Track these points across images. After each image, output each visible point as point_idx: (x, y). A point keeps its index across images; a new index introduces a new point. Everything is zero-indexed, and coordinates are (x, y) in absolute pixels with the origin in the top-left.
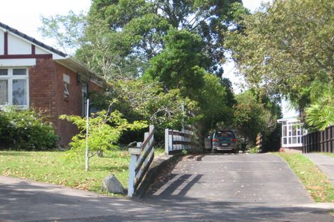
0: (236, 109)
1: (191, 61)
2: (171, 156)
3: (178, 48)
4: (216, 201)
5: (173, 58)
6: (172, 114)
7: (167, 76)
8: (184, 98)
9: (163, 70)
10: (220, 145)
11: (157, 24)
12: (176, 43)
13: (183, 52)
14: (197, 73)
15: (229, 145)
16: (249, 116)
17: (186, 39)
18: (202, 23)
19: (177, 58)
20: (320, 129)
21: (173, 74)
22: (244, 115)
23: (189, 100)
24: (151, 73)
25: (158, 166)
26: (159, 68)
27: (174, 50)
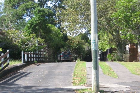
0: (72, 43)
1: (45, 22)
2: (24, 64)
3: (40, 16)
4: (27, 85)
5: (37, 20)
6: (31, 45)
7: (35, 28)
8: (38, 37)
9: (33, 26)
10: (64, 58)
11: (33, 5)
12: (39, 14)
13: (41, 17)
14: (48, 27)
15: (68, 58)
16: (78, 45)
17: (43, 12)
18: (54, 5)
19: (39, 20)
20: (104, 51)
21: (37, 27)
22: (75, 45)
23: (40, 39)
24: (28, 27)
25: (10, 69)
26: (31, 25)
27: (38, 17)
